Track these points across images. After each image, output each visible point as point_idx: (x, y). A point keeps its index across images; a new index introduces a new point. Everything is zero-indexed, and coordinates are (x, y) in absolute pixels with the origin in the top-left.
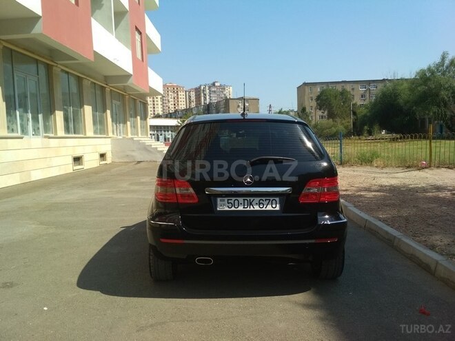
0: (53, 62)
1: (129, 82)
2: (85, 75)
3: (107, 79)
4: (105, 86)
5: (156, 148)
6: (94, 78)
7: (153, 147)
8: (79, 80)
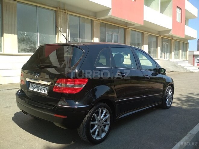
0: (127, 27)
1: (170, 33)
2: (145, 31)
3: (159, 33)
4: (158, 36)
5: (181, 65)
6: (150, 33)
7: (179, 64)
8: (142, 34)
